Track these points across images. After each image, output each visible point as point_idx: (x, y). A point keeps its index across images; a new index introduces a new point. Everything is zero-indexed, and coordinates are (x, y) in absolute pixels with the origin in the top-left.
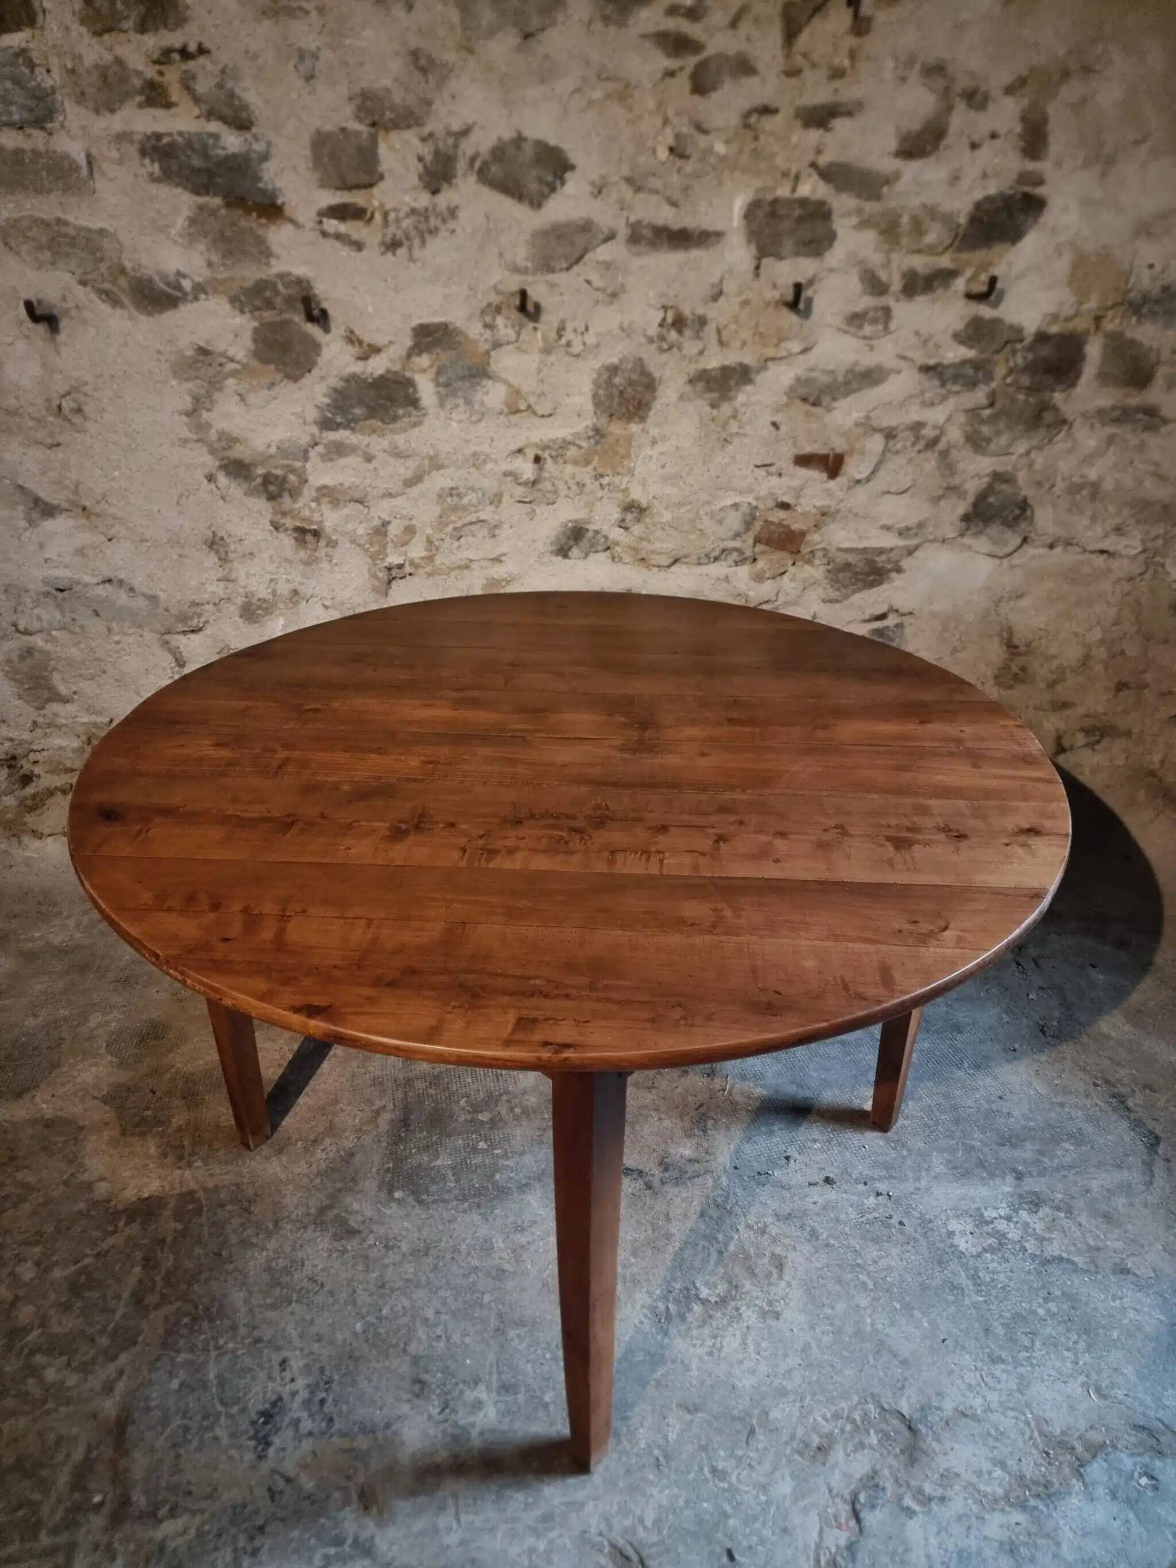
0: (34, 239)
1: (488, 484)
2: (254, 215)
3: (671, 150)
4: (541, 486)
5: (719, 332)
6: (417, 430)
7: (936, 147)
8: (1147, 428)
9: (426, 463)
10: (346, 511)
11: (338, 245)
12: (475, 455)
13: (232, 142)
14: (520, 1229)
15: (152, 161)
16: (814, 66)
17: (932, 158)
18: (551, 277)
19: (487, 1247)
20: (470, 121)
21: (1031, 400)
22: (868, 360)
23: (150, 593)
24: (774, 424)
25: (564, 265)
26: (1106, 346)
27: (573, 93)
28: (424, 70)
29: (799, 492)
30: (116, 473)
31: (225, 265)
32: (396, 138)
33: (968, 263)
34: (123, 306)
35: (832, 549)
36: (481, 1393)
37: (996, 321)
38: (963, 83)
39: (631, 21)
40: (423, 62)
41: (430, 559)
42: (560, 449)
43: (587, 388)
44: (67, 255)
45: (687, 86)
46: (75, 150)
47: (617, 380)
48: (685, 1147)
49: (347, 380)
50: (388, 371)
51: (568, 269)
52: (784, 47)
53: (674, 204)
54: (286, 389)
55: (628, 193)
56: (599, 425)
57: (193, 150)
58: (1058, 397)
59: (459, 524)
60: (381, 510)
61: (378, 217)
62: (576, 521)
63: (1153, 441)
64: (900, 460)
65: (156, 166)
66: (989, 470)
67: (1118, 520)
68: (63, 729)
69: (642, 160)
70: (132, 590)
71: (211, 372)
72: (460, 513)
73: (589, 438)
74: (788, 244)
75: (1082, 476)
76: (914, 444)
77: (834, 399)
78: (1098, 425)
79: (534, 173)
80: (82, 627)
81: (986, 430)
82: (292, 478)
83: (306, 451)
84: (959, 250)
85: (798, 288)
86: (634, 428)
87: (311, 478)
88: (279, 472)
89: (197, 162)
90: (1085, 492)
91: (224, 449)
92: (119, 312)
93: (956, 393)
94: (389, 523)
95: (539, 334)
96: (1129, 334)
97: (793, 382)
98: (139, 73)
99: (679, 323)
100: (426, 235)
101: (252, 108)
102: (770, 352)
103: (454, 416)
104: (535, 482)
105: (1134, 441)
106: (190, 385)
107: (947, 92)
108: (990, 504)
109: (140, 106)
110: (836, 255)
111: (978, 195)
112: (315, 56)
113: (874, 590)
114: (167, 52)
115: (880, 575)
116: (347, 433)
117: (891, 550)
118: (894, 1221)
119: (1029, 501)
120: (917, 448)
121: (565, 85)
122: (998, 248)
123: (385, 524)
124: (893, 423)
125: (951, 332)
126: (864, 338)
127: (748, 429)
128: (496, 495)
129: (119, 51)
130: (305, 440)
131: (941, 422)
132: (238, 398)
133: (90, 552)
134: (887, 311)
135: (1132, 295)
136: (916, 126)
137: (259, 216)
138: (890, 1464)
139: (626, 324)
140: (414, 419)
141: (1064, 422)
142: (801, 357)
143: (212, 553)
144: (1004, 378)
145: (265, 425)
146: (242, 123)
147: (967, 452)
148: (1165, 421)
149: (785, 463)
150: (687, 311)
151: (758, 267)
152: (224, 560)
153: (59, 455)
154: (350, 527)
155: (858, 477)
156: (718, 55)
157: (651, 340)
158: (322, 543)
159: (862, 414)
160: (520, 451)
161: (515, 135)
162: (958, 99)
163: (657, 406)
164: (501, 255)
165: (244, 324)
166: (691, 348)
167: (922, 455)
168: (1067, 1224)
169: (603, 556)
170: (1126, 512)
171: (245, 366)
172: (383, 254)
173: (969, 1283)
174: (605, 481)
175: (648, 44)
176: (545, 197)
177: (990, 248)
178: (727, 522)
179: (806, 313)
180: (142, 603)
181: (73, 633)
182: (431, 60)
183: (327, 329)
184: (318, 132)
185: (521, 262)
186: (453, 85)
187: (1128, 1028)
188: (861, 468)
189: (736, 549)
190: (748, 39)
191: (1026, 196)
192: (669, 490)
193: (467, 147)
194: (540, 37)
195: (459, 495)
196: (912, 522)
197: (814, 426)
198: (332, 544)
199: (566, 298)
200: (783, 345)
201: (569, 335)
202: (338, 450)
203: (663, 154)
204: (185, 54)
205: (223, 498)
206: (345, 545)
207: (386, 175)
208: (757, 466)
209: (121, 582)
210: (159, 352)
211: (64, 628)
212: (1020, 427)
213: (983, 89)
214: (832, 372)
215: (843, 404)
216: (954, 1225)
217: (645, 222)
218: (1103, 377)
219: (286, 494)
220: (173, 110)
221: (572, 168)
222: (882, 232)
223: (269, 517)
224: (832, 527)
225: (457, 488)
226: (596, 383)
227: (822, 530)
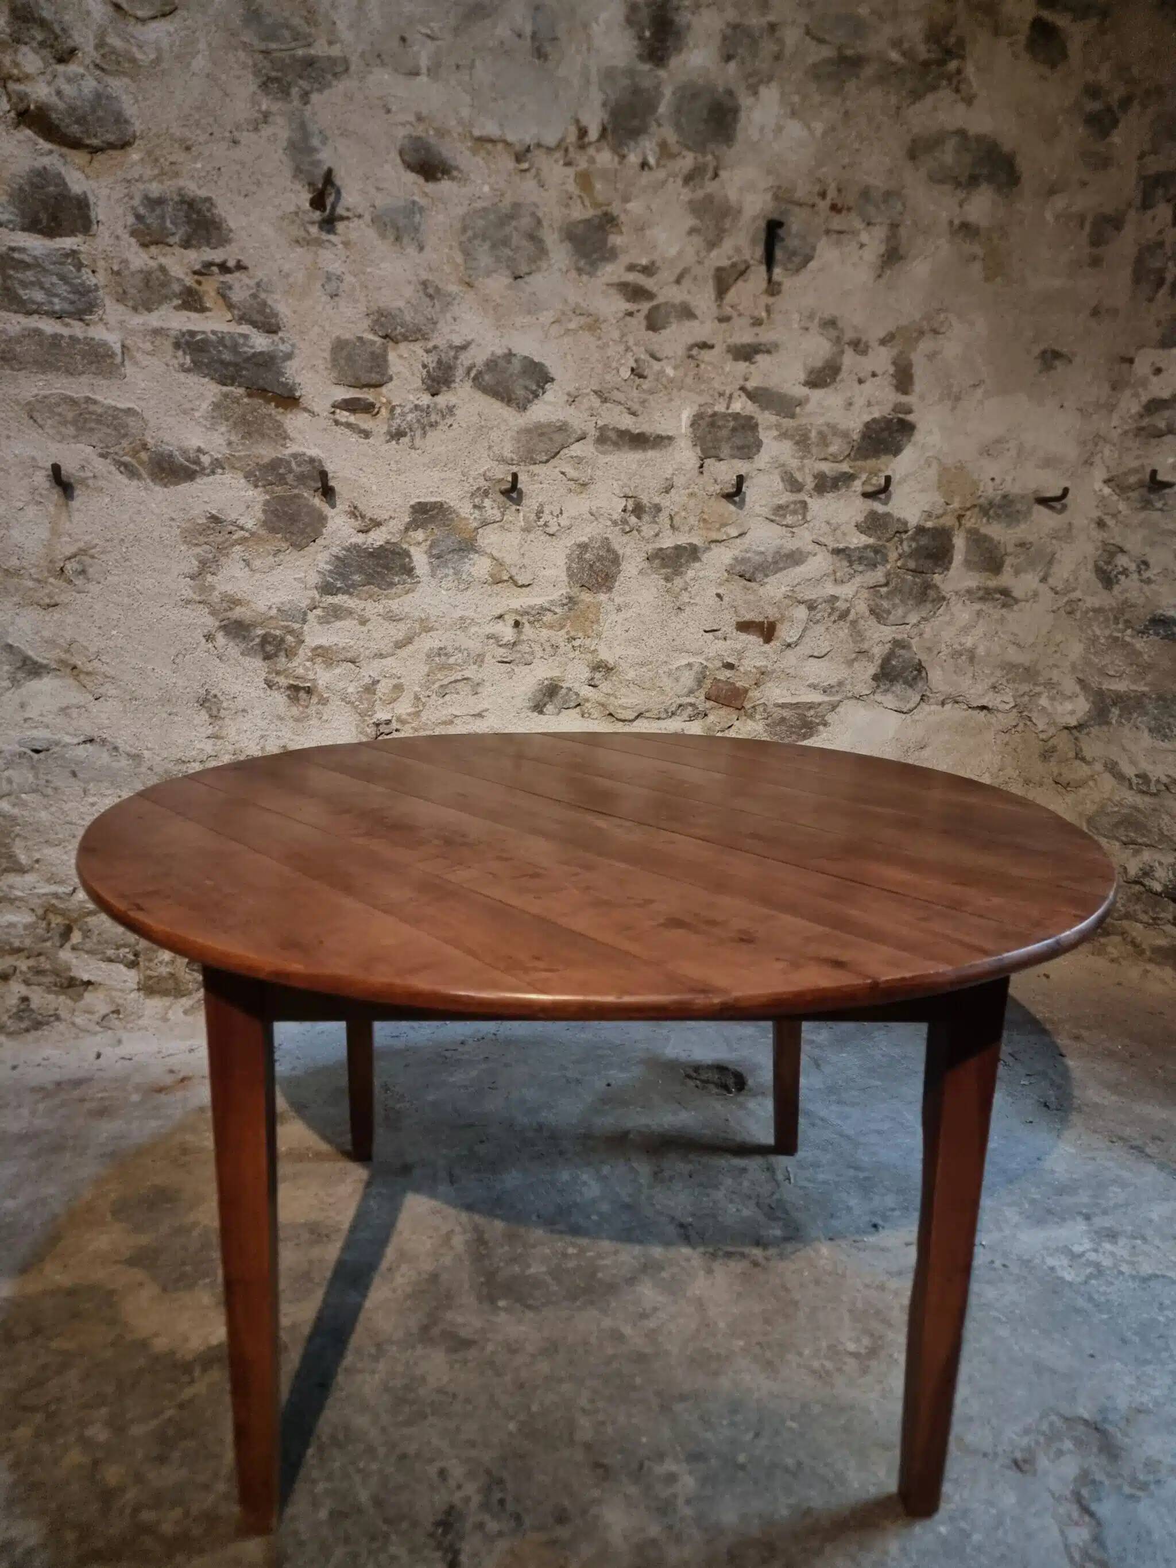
0: (60, 415)
1: (474, 645)
2: (273, 404)
3: (633, 370)
4: (518, 648)
5: (671, 518)
6: (410, 595)
7: (834, 380)
8: (1004, 606)
9: (417, 625)
10: (338, 671)
11: (348, 432)
12: (461, 618)
13: (260, 342)
14: (644, 1316)
15: (185, 353)
16: (740, 315)
17: (832, 387)
18: (532, 467)
19: (617, 1336)
20: (469, 338)
21: (917, 580)
22: (791, 545)
23: (134, 751)
24: (718, 595)
25: (545, 458)
26: (967, 539)
27: (553, 323)
28: (431, 297)
29: (740, 654)
30: (114, 632)
31: (243, 444)
32: (404, 348)
33: (862, 469)
34: (139, 477)
35: (770, 704)
36: (670, 1466)
37: (888, 515)
38: (849, 335)
39: (599, 273)
40: (431, 291)
41: (417, 714)
42: (536, 614)
43: (562, 561)
44: (92, 430)
45: (644, 323)
46: (113, 339)
47: (587, 556)
48: (773, 1228)
49: (348, 550)
50: (387, 543)
51: (547, 461)
52: (716, 300)
53: (634, 414)
54: (291, 556)
55: (596, 402)
56: (572, 594)
57: (225, 346)
58: (937, 578)
59: (445, 682)
60: (371, 670)
61: (384, 412)
62: (551, 679)
63: (1010, 615)
64: (820, 629)
65: (188, 357)
66: (890, 638)
67: (993, 680)
68: (17, 903)
69: (608, 377)
70: (116, 749)
71: (220, 539)
72: (446, 672)
73: (564, 605)
74: (725, 450)
75: (961, 644)
76: (830, 614)
77: (767, 576)
78: (968, 602)
79: (521, 381)
80: (56, 789)
81: (885, 604)
82: (290, 638)
83: (305, 614)
84: (855, 459)
85: (740, 479)
86: (603, 597)
87: (307, 639)
88: (278, 632)
89: (227, 356)
90: (964, 657)
91: (225, 610)
92: (135, 483)
93: (861, 572)
94: (378, 681)
95: (521, 514)
96: (983, 530)
97: (732, 562)
98: (178, 280)
99: (638, 510)
100: (427, 428)
101: (281, 316)
102: (715, 536)
103: (443, 584)
104: (514, 644)
105: (996, 616)
106: (198, 550)
107: (838, 340)
108: (894, 666)
109: (177, 308)
110: (763, 459)
111: (867, 418)
112: (340, 279)
114: (209, 265)
115: (811, 728)
116: (346, 597)
117: (820, 704)
118: (998, 1264)
119: (923, 664)
120: (832, 618)
121: (546, 317)
122: (884, 459)
123: (376, 682)
124: (814, 597)
125: (853, 524)
126: (787, 526)
127: (697, 600)
128: (479, 655)
129: (163, 260)
130: (304, 604)
131: (850, 596)
132: (242, 564)
133: (74, 713)
134: (804, 505)
135: (982, 500)
136: (819, 364)
137: (277, 407)
138: (1096, 1464)
139: (594, 509)
140: (408, 586)
141: (944, 598)
142: (738, 540)
143: (203, 712)
144: (896, 561)
145: (268, 589)
146: (271, 328)
147: (872, 621)
148: (1016, 601)
149: (729, 629)
150: (645, 500)
151: (701, 466)
152: (214, 717)
153: (56, 615)
154: (341, 685)
155: (789, 640)
156: (666, 303)
157: (615, 523)
158: (315, 700)
159: (788, 588)
160: (500, 617)
161: (506, 351)
162: (846, 346)
163: (621, 578)
164: (490, 447)
165: (257, 496)
166: (648, 531)
167: (835, 626)
168: (1146, 1248)
169: (574, 713)
170: (999, 673)
171: (252, 534)
172: (387, 442)
173: (1090, 1305)
174: (576, 643)
175: (612, 291)
176: (529, 402)
177: (878, 458)
178: (682, 679)
179: (741, 505)
180: (124, 762)
181: (45, 796)
182: (438, 289)
183: (333, 506)
184: (338, 338)
185: (507, 454)
186: (455, 310)
187: (1114, 1098)
188: (791, 634)
189: (691, 705)
190: (689, 292)
191: (901, 421)
192: (631, 651)
193: (465, 359)
194: (527, 279)
195: (446, 655)
196: (833, 681)
197: (751, 597)
198: (324, 701)
199: (544, 486)
200: (723, 530)
201: (546, 517)
202: (336, 613)
203: (626, 373)
204: (224, 268)
205: (219, 658)
206: (336, 702)
207: (395, 378)
208: (706, 631)
209: (104, 741)
210: (173, 519)
211: (34, 791)
212: (910, 602)
213: (864, 340)
214: (763, 553)
215: (771, 579)
216: (1050, 1261)
217: (611, 427)
218: (968, 564)
219: (282, 653)
220: (208, 314)
221: (552, 380)
222: (797, 443)
223: (264, 675)
224: (769, 685)
225: (445, 648)
226: (568, 557)
227: (762, 687)
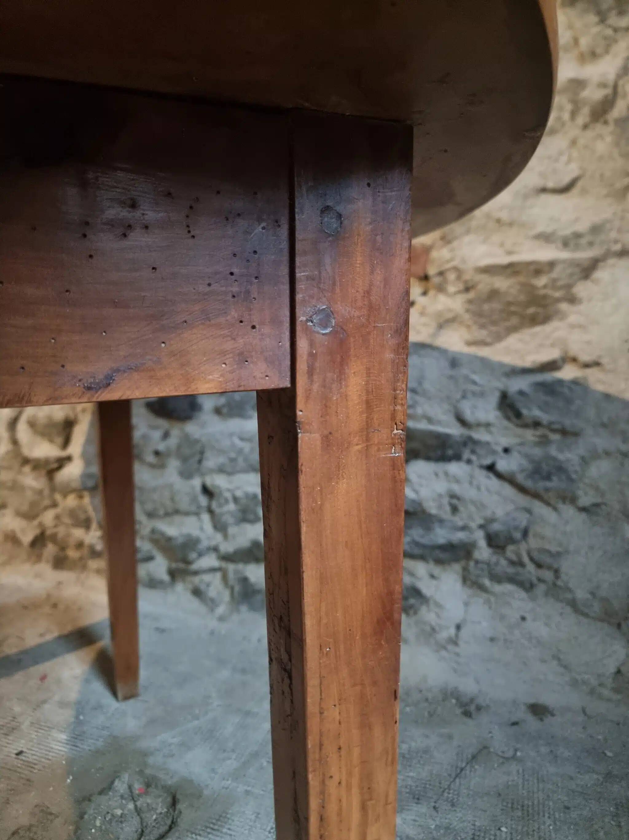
35: (469, 270)
113: (538, 329)
115: (545, 306)
117: (552, 264)
131: (611, 77)
167: (589, 134)
196: (582, 227)
224: (467, 239)
227: (455, 244)
